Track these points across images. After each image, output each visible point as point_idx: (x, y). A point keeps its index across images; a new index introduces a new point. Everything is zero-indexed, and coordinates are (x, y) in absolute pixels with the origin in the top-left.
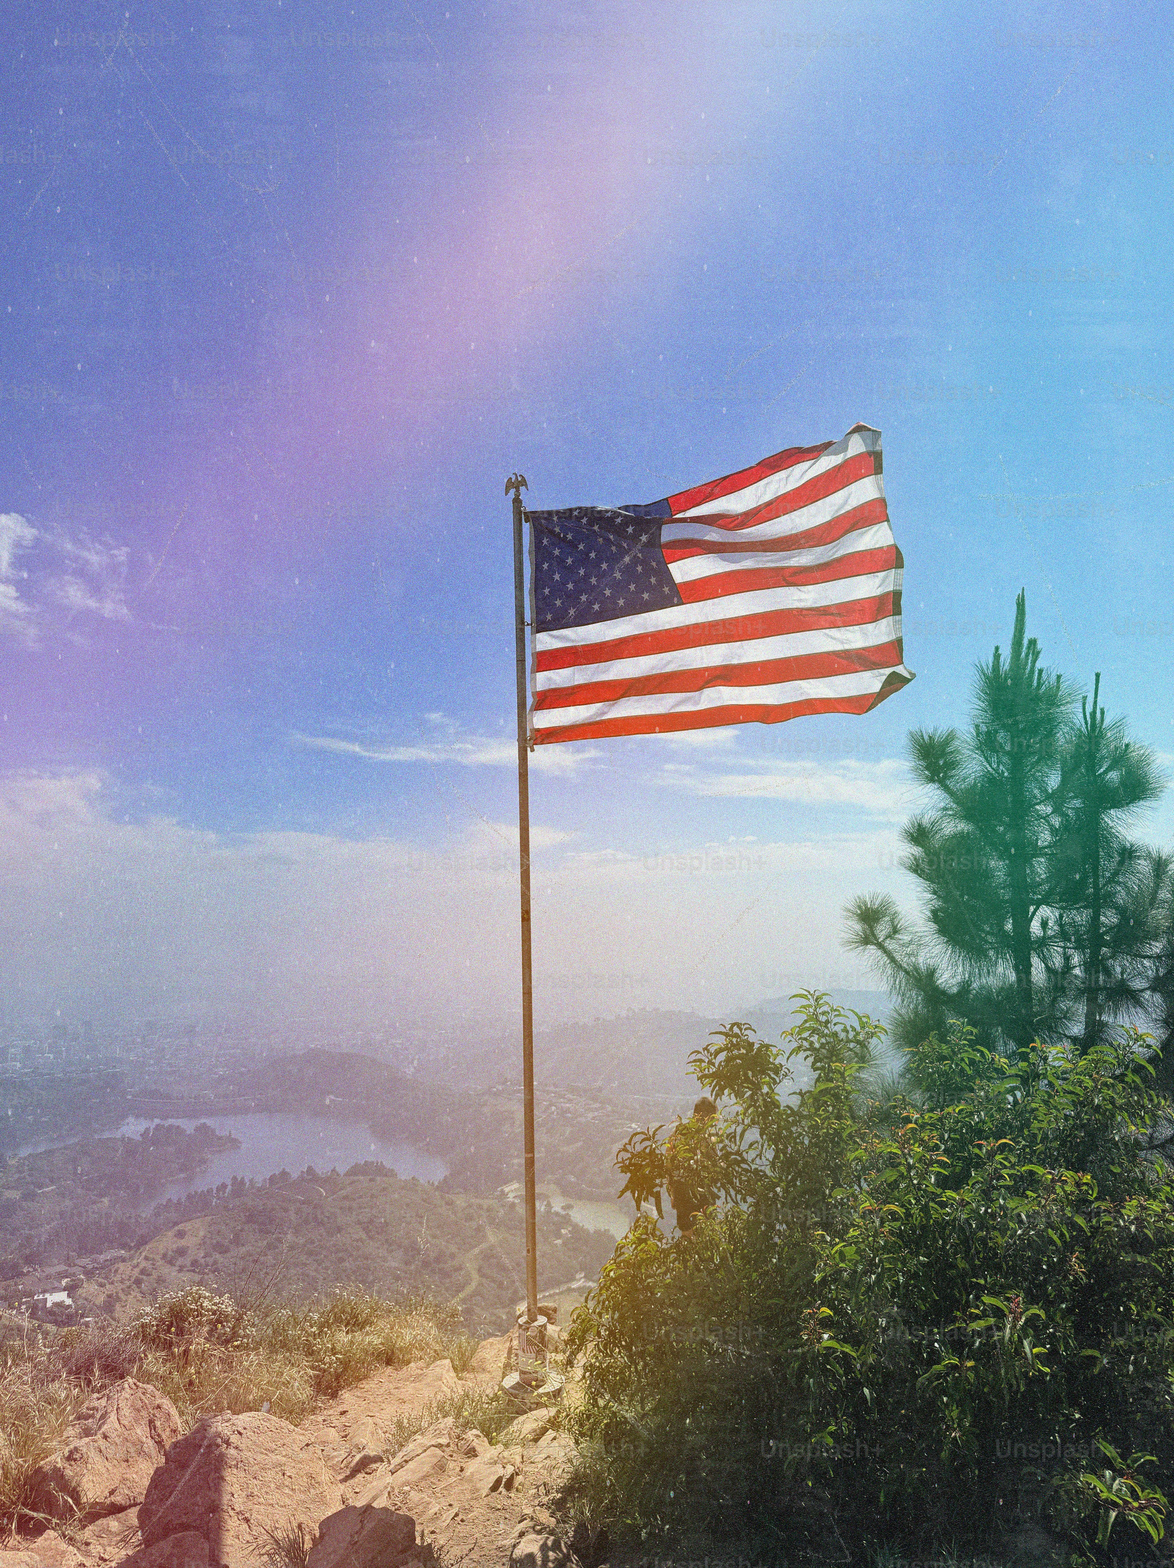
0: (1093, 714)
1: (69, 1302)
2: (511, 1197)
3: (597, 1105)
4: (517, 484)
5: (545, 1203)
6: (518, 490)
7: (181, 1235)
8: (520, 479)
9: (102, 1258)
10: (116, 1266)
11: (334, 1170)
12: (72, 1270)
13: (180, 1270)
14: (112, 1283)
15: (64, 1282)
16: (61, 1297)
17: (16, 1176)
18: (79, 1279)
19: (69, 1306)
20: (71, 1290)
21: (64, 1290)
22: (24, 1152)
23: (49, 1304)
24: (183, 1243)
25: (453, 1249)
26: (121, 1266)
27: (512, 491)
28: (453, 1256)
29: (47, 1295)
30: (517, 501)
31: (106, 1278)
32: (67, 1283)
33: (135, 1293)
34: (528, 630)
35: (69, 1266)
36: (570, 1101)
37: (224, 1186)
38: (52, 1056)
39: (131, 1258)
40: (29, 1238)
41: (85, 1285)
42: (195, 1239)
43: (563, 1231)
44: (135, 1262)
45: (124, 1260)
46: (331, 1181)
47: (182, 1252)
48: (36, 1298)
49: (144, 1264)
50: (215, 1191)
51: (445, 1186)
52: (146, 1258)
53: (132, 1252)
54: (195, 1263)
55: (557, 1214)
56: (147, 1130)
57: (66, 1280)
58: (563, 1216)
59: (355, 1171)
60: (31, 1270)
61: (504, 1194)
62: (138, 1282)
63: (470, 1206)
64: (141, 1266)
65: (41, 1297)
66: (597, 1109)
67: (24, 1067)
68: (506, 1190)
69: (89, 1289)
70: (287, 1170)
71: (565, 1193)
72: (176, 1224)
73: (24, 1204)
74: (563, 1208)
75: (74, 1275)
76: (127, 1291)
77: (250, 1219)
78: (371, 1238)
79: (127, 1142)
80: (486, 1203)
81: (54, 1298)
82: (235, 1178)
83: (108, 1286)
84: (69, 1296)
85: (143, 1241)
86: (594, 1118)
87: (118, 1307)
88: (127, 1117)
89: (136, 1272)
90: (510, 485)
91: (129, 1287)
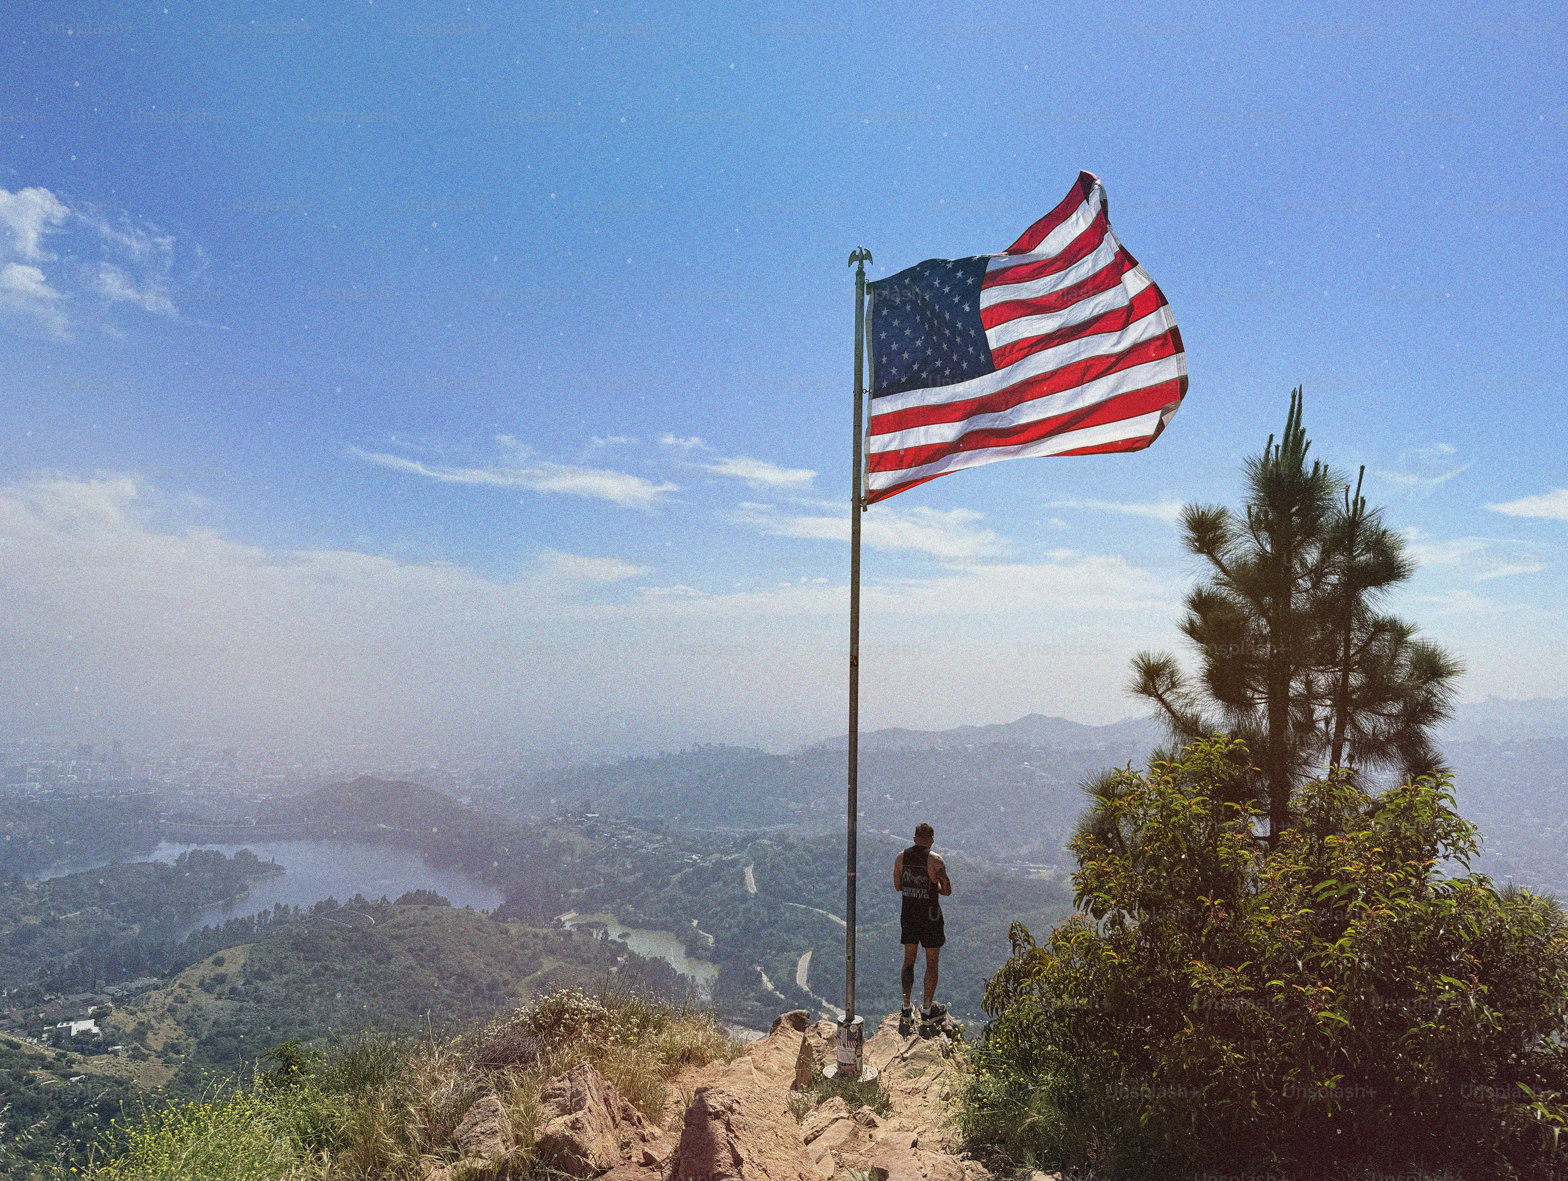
0: (1355, 503)
1: (95, 1030)
2: (568, 926)
3: (659, 837)
4: (860, 257)
5: (602, 931)
6: (861, 263)
7: (219, 962)
8: (864, 252)
9: (133, 986)
10: (148, 993)
11: (384, 899)
12: (97, 998)
13: (219, 998)
14: (144, 1011)
15: (90, 1010)
16: (88, 1025)
17: (37, 901)
18: (107, 1007)
19: (96, 1035)
20: (98, 1018)
21: (90, 1018)
22: (46, 876)
23: (74, 1033)
24: (220, 970)
25: (507, 976)
26: (154, 994)
27: (856, 264)
28: (506, 983)
29: (72, 1024)
30: (860, 273)
31: (136, 1005)
32: (93, 1011)
33: (169, 1021)
34: (865, 396)
35: (96, 993)
36: (631, 832)
37: (267, 913)
38: (75, 777)
39: (165, 985)
40: (50, 966)
41: (114, 1012)
42: (234, 966)
43: (619, 959)
44: (169, 989)
45: (157, 988)
46: (381, 909)
47: (220, 979)
48: (59, 1026)
49: (179, 991)
50: (256, 918)
51: (499, 916)
52: (181, 986)
53: (165, 980)
54: (233, 990)
55: (614, 942)
56: (182, 855)
57: (93, 1008)
58: (620, 944)
59: (407, 899)
60: (53, 997)
61: (561, 924)
62: (172, 1010)
63: (526, 934)
64: (175, 994)
65: (65, 1025)
66: (658, 842)
67: (44, 787)
68: (563, 919)
69: (118, 1016)
70: (334, 898)
71: (622, 922)
72: (213, 952)
73: (44, 930)
74: (619, 937)
75: (102, 1002)
76: (161, 1018)
77: (296, 946)
78: (422, 966)
79: (159, 866)
80: (543, 932)
81: (77, 1027)
82: (278, 906)
83: (139, 1014)
84: (96, 1024)
85: (178, 968)
86: (654, 849)
87: (150, 1035)
88: (160, 841)
89: (170, 1000)
90: (853, 257)
91: (162, 1015)
